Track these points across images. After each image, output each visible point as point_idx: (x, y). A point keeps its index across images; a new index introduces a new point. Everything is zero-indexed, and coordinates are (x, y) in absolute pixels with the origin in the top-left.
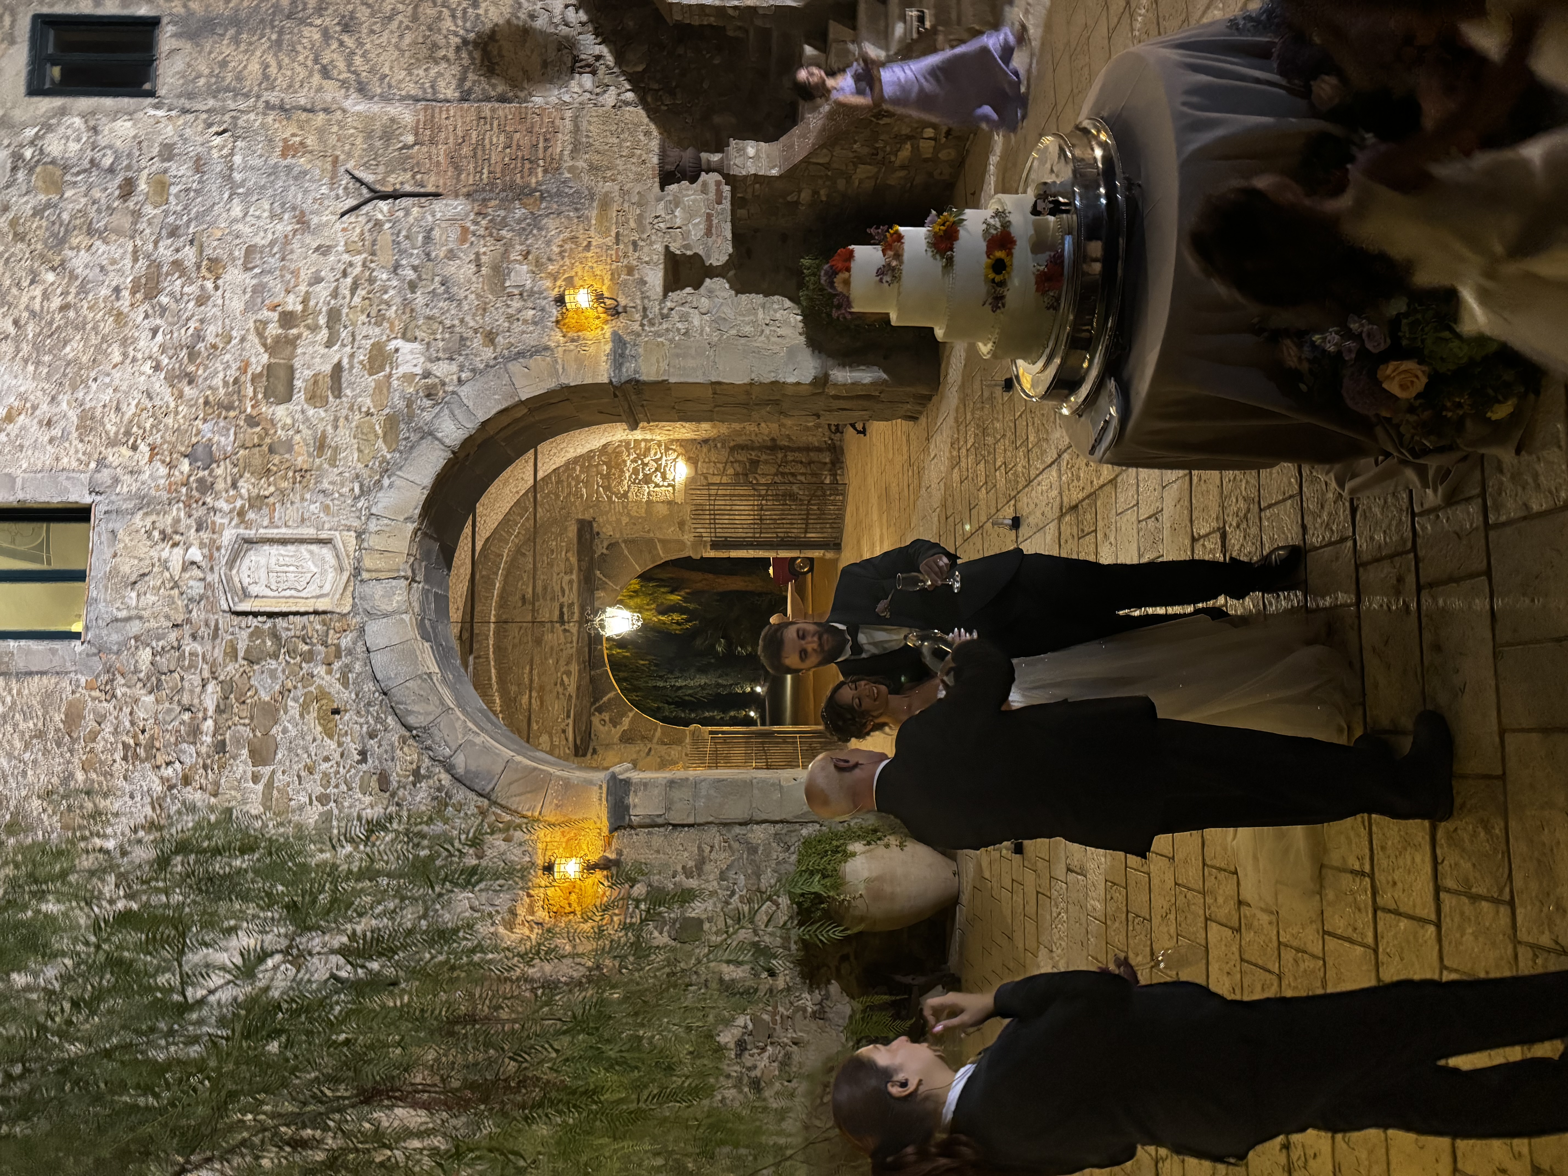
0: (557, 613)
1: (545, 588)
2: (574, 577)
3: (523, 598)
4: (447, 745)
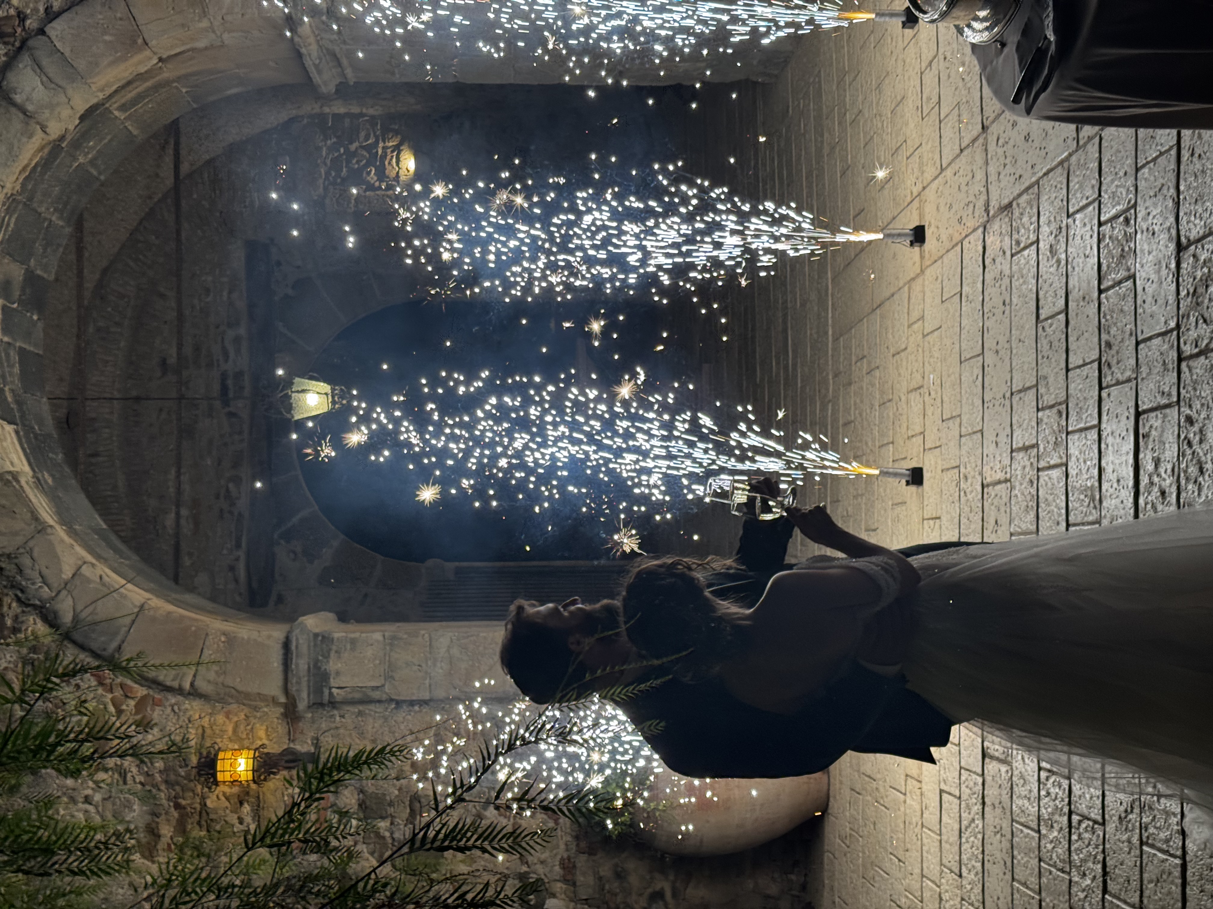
0: (216, 387)
1: (197, 349)
2: (242, 331)
3: (163, 363)
4: (45, 582)
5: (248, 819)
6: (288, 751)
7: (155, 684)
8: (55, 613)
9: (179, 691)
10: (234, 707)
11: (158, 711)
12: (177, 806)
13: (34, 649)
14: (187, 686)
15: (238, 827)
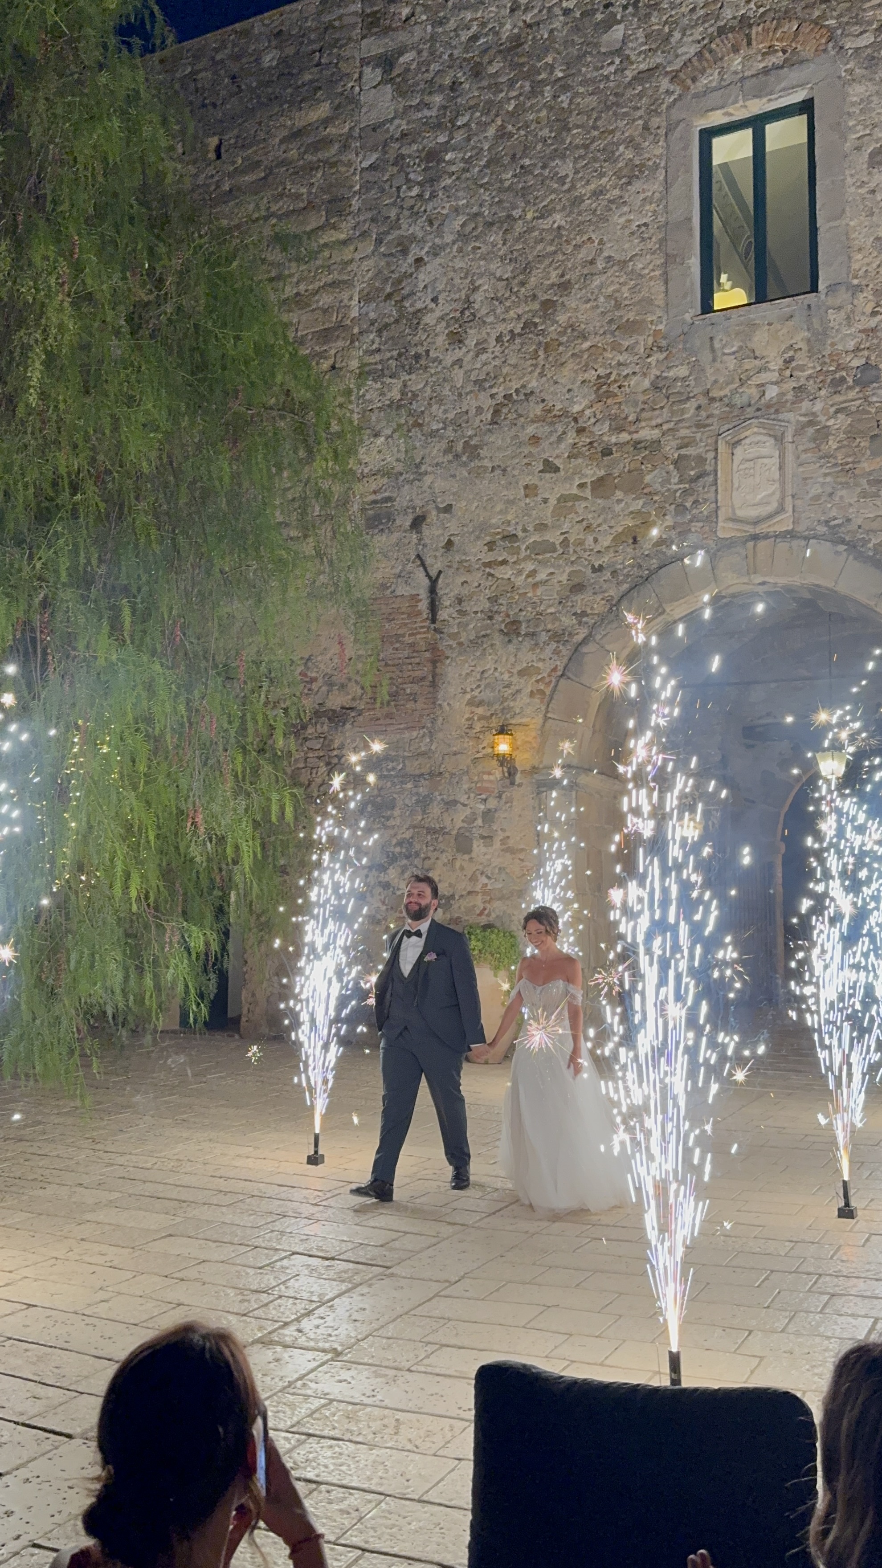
4: (605, 635)
5: (484, 752)
6: (516, 769)
7: (551, 698)
8: (587, 644)
9: (547, 712)
10: (539, 740)
11: (538, 701)
12: (492, 715)
13: (570, 634)
14: (549, 715)
15: (481, 746)
